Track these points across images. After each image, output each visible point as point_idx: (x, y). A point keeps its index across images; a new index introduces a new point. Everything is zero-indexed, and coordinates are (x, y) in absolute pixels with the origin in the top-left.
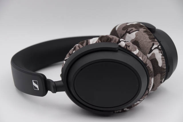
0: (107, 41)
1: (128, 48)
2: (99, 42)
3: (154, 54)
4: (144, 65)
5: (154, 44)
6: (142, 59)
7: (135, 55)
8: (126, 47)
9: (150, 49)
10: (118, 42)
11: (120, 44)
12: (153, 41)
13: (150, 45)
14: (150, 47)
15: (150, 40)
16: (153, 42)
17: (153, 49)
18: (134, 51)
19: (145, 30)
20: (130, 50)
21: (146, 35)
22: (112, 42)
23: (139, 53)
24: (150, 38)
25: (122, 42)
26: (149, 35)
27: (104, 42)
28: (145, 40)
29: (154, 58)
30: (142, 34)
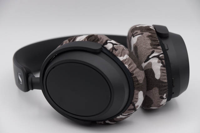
0: (93, 41)
1: (114, 52)
2: (85, 40)
3: (150, 64)
4: (128, 74)
5: (154, 52)
6: (128, 67)
7: (121, 61)
8: (111, 50)
9: (147, 57)
10: (104, 43)
11: (105, 46)
12: (155, 48)
13: (148, 53)
14: (148, 55)
15: (151, 47)
16: (153, 50)
17: (150, 57)
18: (120, 57)
19: (150, 34)
20: (115, 54)
21: (148, 41)
22: (99, 42)
23: (127, 60)
24: (151, 45)
25: (108, 44)
26: (153, 40)
27: (90, 41)
28: (144, 46)
29: (150, 69)
30: (144, 39)
